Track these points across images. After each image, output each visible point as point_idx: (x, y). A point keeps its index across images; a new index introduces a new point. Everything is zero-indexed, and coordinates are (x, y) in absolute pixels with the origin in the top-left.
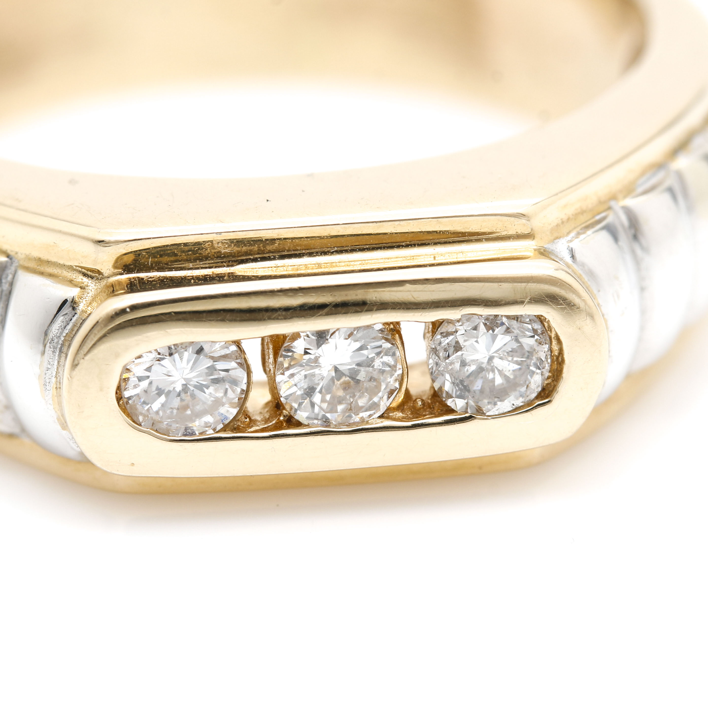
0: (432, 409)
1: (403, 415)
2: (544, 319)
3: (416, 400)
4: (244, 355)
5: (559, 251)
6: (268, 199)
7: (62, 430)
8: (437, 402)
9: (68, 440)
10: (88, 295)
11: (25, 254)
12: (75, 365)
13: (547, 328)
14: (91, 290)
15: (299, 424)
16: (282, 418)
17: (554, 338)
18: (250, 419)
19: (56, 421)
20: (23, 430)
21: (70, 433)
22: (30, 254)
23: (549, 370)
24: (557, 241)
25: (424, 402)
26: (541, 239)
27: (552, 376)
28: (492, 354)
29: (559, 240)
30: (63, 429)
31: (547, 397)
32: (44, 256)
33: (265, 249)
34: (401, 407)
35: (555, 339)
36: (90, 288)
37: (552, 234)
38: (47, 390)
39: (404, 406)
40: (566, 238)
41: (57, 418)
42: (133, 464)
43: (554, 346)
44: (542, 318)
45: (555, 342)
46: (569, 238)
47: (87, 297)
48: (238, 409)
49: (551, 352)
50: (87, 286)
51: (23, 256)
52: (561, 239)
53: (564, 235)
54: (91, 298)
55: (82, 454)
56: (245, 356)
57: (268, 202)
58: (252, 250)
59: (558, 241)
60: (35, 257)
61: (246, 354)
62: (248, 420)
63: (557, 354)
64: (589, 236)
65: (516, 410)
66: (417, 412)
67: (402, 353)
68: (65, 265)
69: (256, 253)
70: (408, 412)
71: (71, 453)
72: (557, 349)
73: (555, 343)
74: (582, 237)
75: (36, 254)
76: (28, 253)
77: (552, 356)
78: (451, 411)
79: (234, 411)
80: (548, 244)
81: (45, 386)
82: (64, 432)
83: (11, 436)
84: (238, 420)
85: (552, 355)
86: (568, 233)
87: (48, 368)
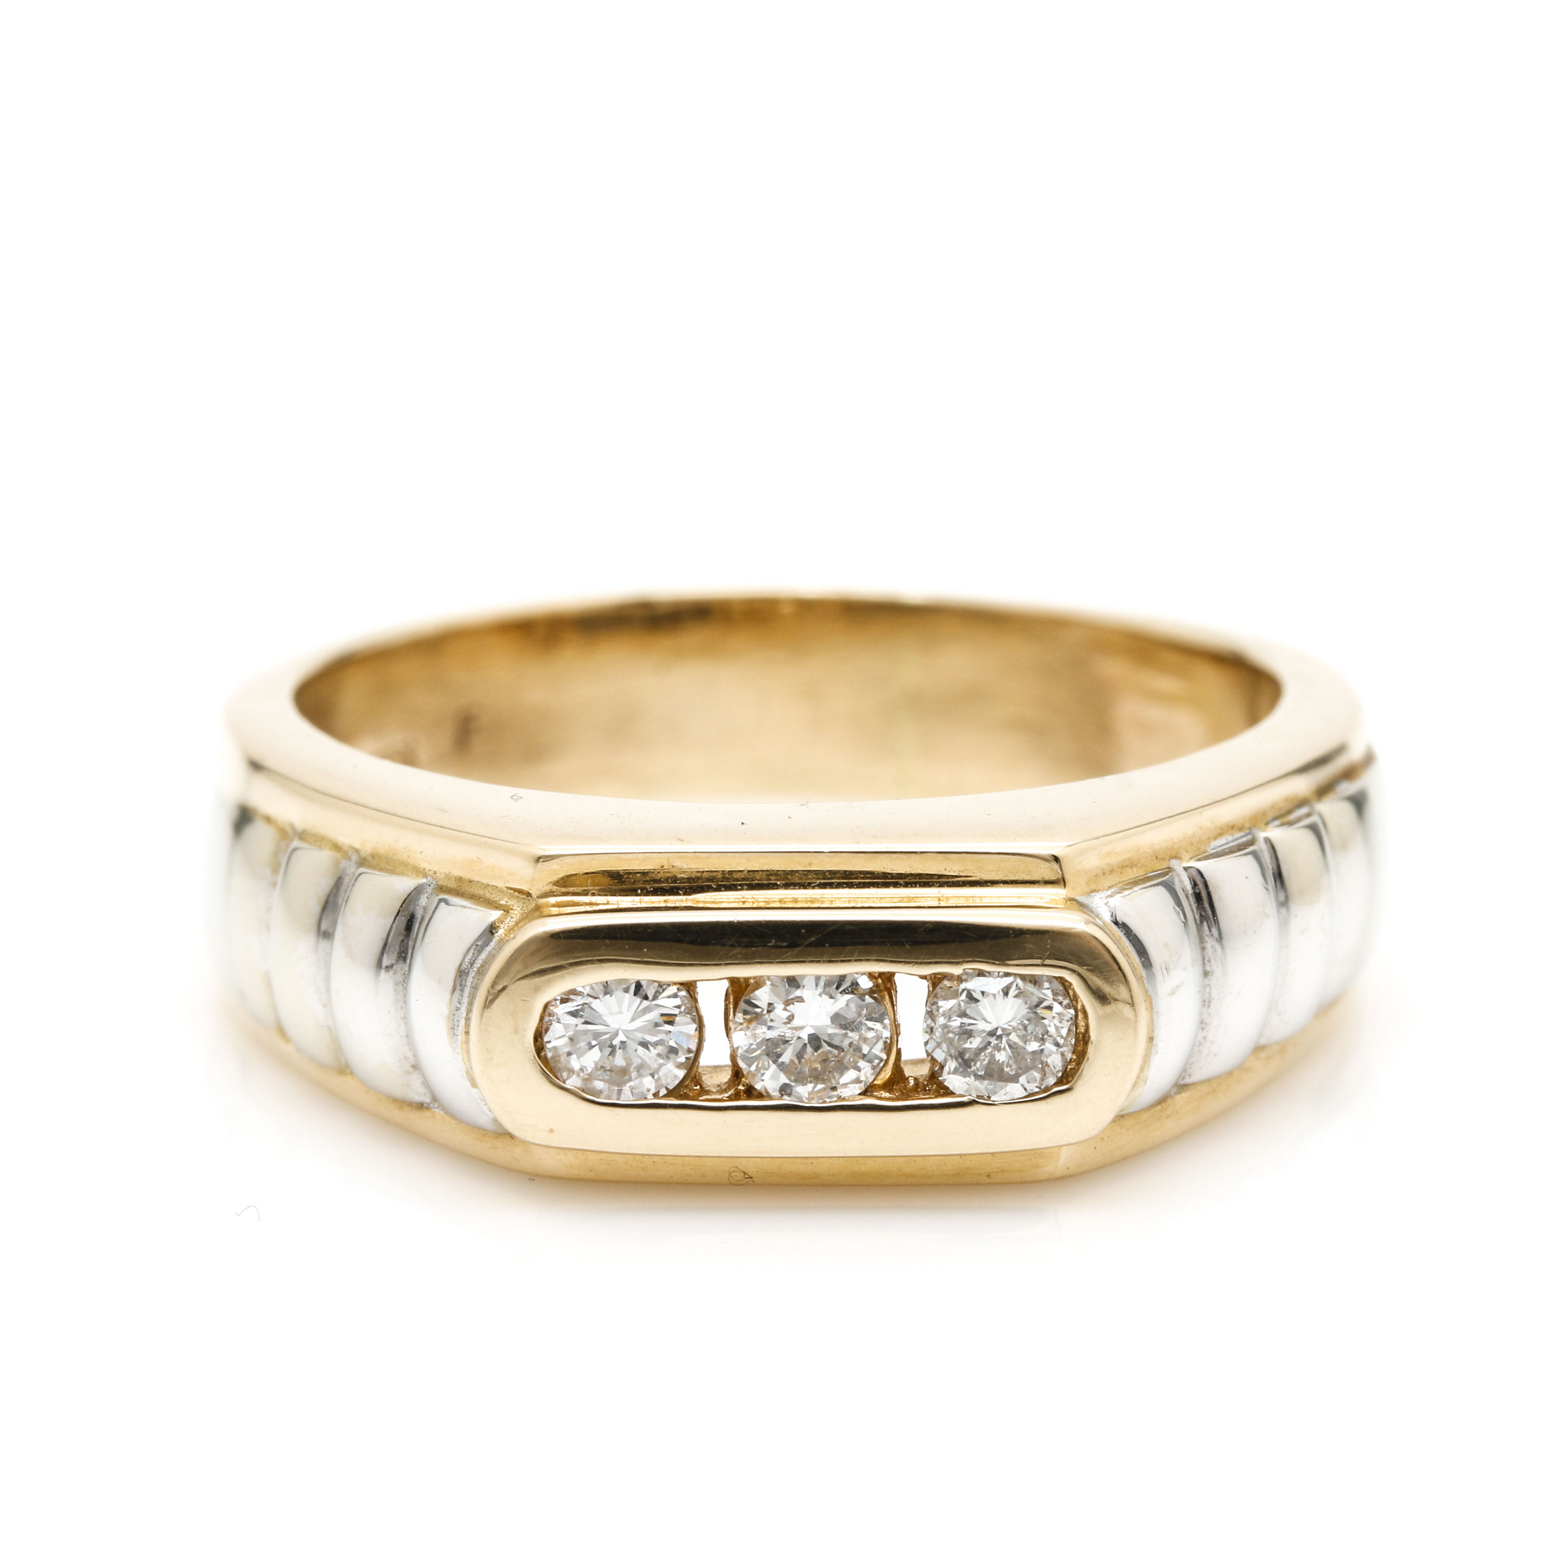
0: (928, 1092)
1: (891, 1096)
2: (1069, 985)
3: (908, 1078)
4: (695, 1003)
5: (1095, 906)
6: (744, 822)
7: (472, 1088)
8: (935, 1084)
9: (479, 1100)
10: (512, 920)
11: (445, 873)
12: (488, 1004)
13: (1072, 998)
14: (516, 915)
15: (760, 1096)
16: (741, 1087)
17: (1080, 1010)
18: (701, 1087)
19: (465, 1076)
20: (434, 1099)
21: (480, 1090)
22: (450, 872)
23: (1072, 1051)
24: (1094, 894)
25: (917, 1081)
26: (1073, 889)
27: (1077, 1059)
28: (1004, 1024)
29: (1096, 893)
30: (472, 1086)
31: (1067, 1083)
32: (465, 875)
33: (731, 876)
34: (888, 1086)
35: (1081, 1012)
36: (516, 912)
37: (1089, 885)
38: (455, 1035)
39: (893, 1086)
40: (1106, 892)
41: (466, 1072)
42: (551, 1131)
43: (1081, 1021)
44: (1067, 984)
45: (1082, 1016)
46: (1109, 893)
47: (510, 922)
48: (686, 1071)
49: (1076, 1028)
50: (512, 909)
51: (442, 876)
52: (1100, 892)
53: (1104, 889)
54: (514, 923)
55: (495, 1121)
56: (697, 1004)
57: (744, 825)
58: (715, 877)
59: (1096, 895)
60: (456, 876)
61: (698, 1002)
62: (698, 1087)
63: (1083, 1031)
64: (1134, 892)
65: (1030, 1098)
66: (909, 1093)
67: (891, 1015)
68: (488, 886)
69: (721, 880)
70: (896, 1093)
71: (484, 1120)
72: (1084, 1024)
73: (1082, 1018)
74: (1127, 892)
75: (456, 873)
76: (447, 872)
77: (1078, 1034)
78: (948, 1092)
79: (681, 1073)
80: (1082, 896)
81: (453, 1030)
82: (475, 1090)
83: (421, 1106)
84: (686, 1086)
85: (1078, 1031)
86: (1110, 888)
87: (457, 1007)
